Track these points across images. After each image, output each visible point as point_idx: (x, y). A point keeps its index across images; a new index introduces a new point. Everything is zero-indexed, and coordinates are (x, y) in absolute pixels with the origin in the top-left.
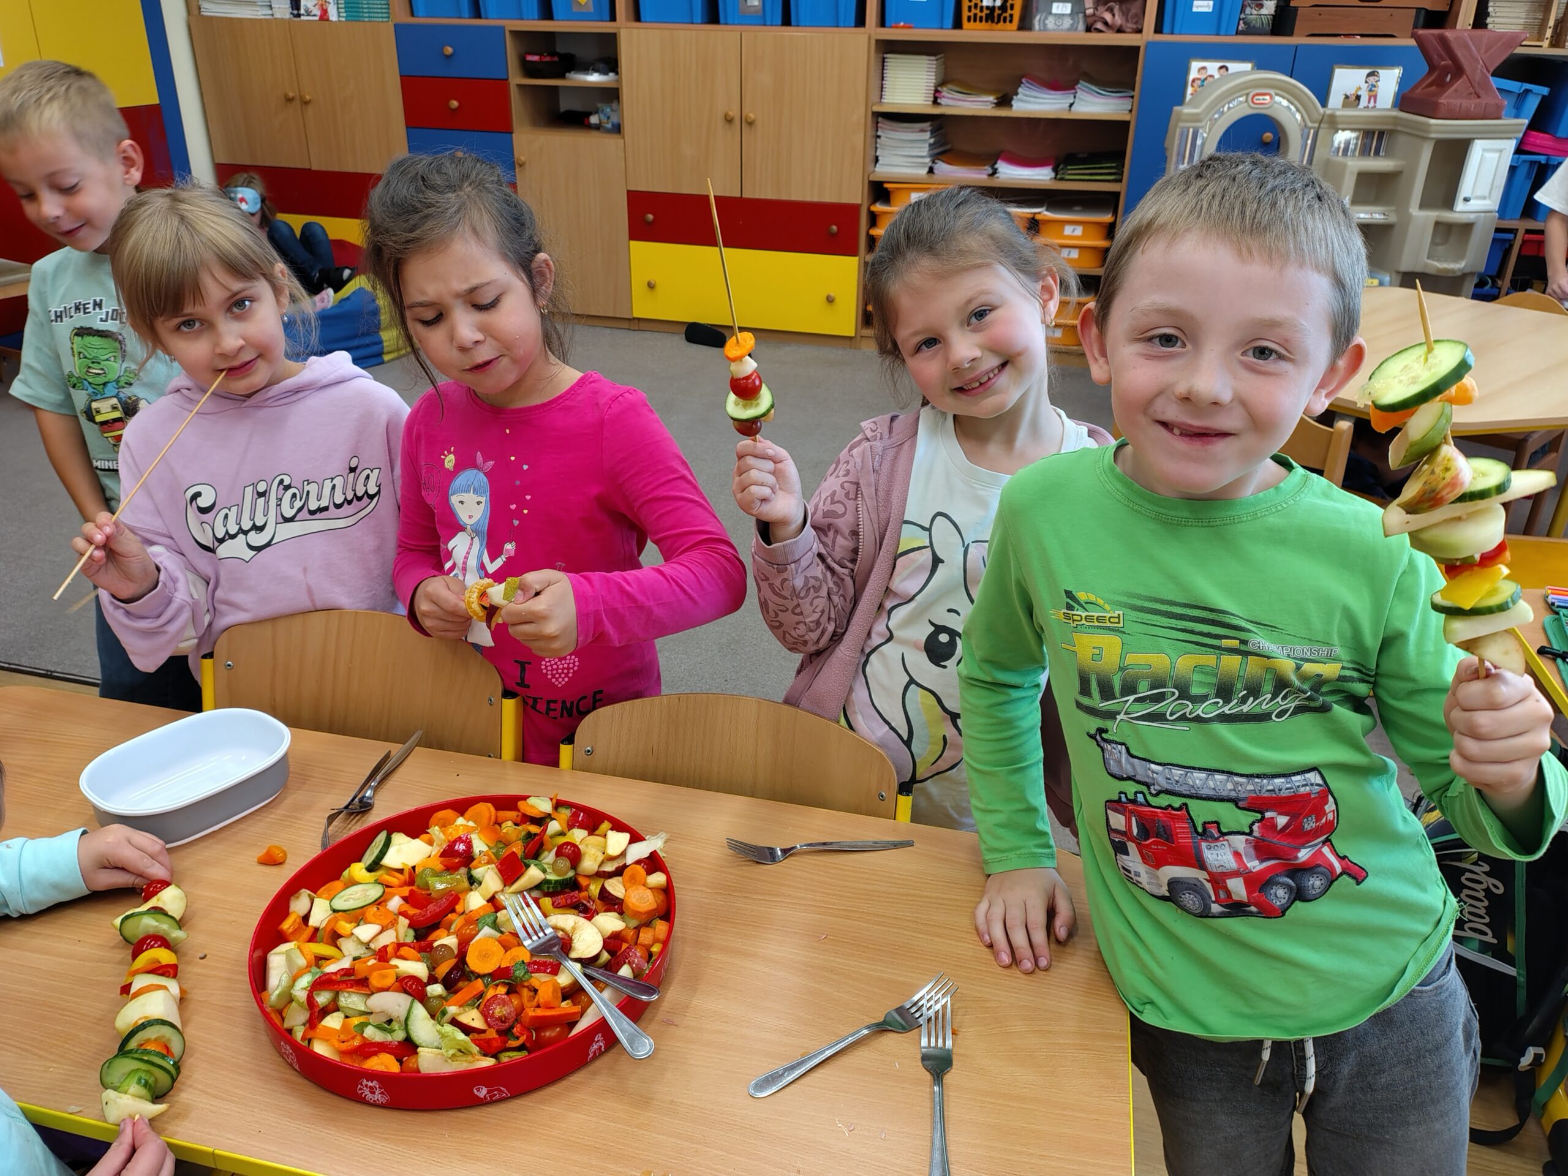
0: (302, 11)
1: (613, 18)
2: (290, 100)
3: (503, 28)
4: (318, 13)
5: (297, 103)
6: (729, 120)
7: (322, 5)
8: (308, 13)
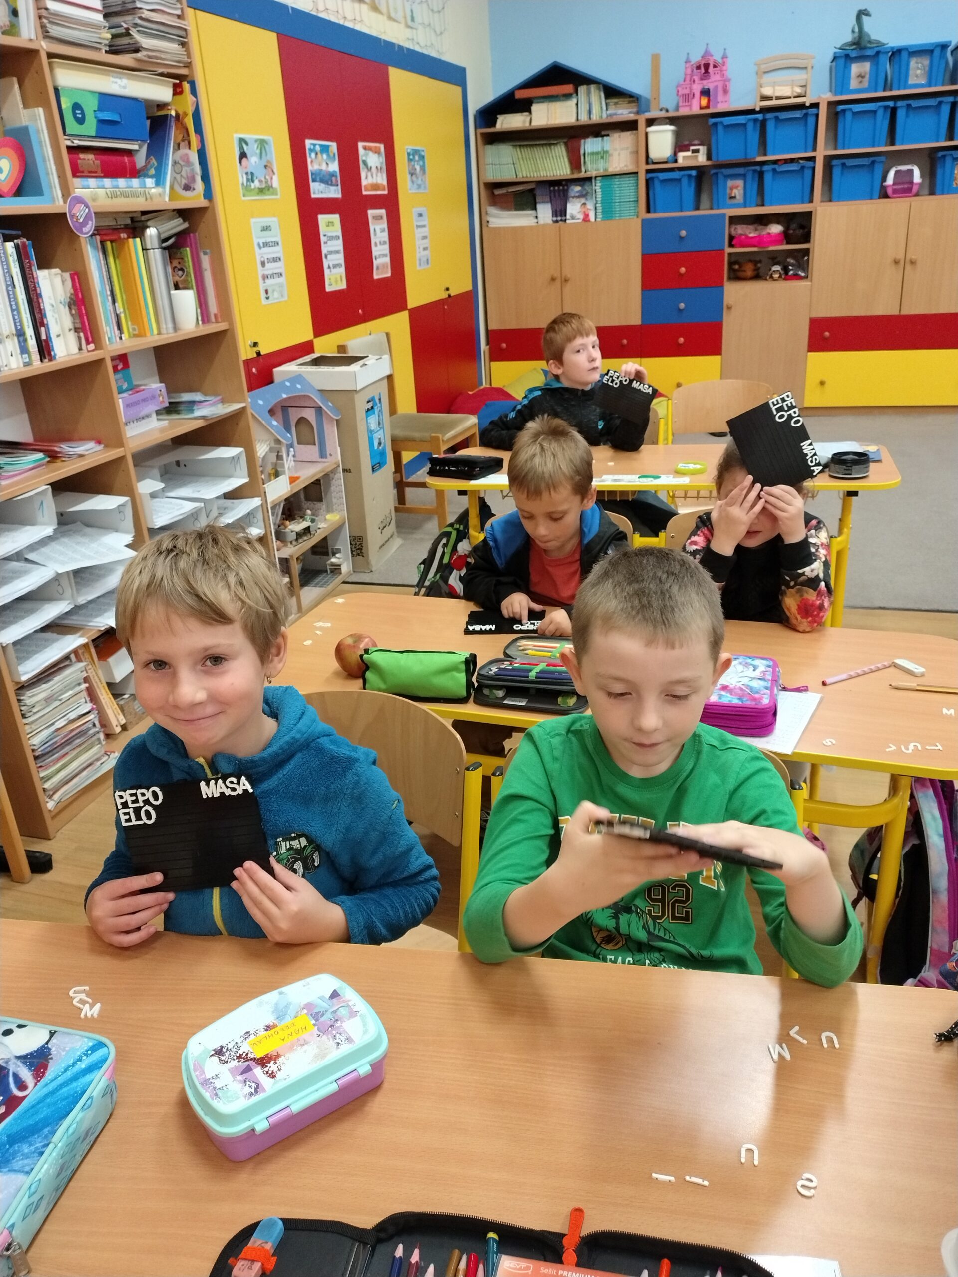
0: (568, 217)
1: (811, 201)
2: (553, 279)
3: (724, 215)
4: (581, 217)
5: (558, 282)
6: (896, 262)
7: (584, 212)
8: (573, 218)
